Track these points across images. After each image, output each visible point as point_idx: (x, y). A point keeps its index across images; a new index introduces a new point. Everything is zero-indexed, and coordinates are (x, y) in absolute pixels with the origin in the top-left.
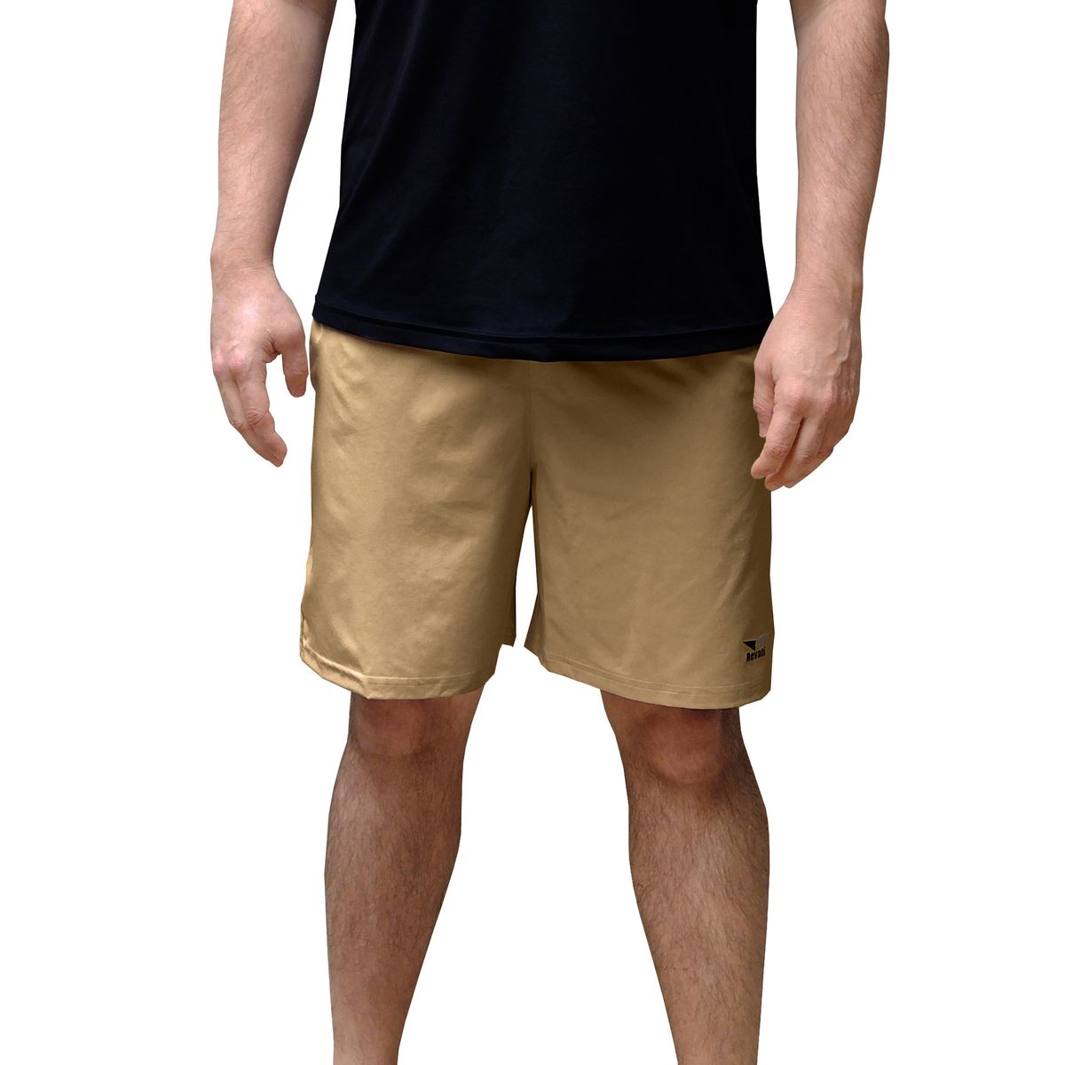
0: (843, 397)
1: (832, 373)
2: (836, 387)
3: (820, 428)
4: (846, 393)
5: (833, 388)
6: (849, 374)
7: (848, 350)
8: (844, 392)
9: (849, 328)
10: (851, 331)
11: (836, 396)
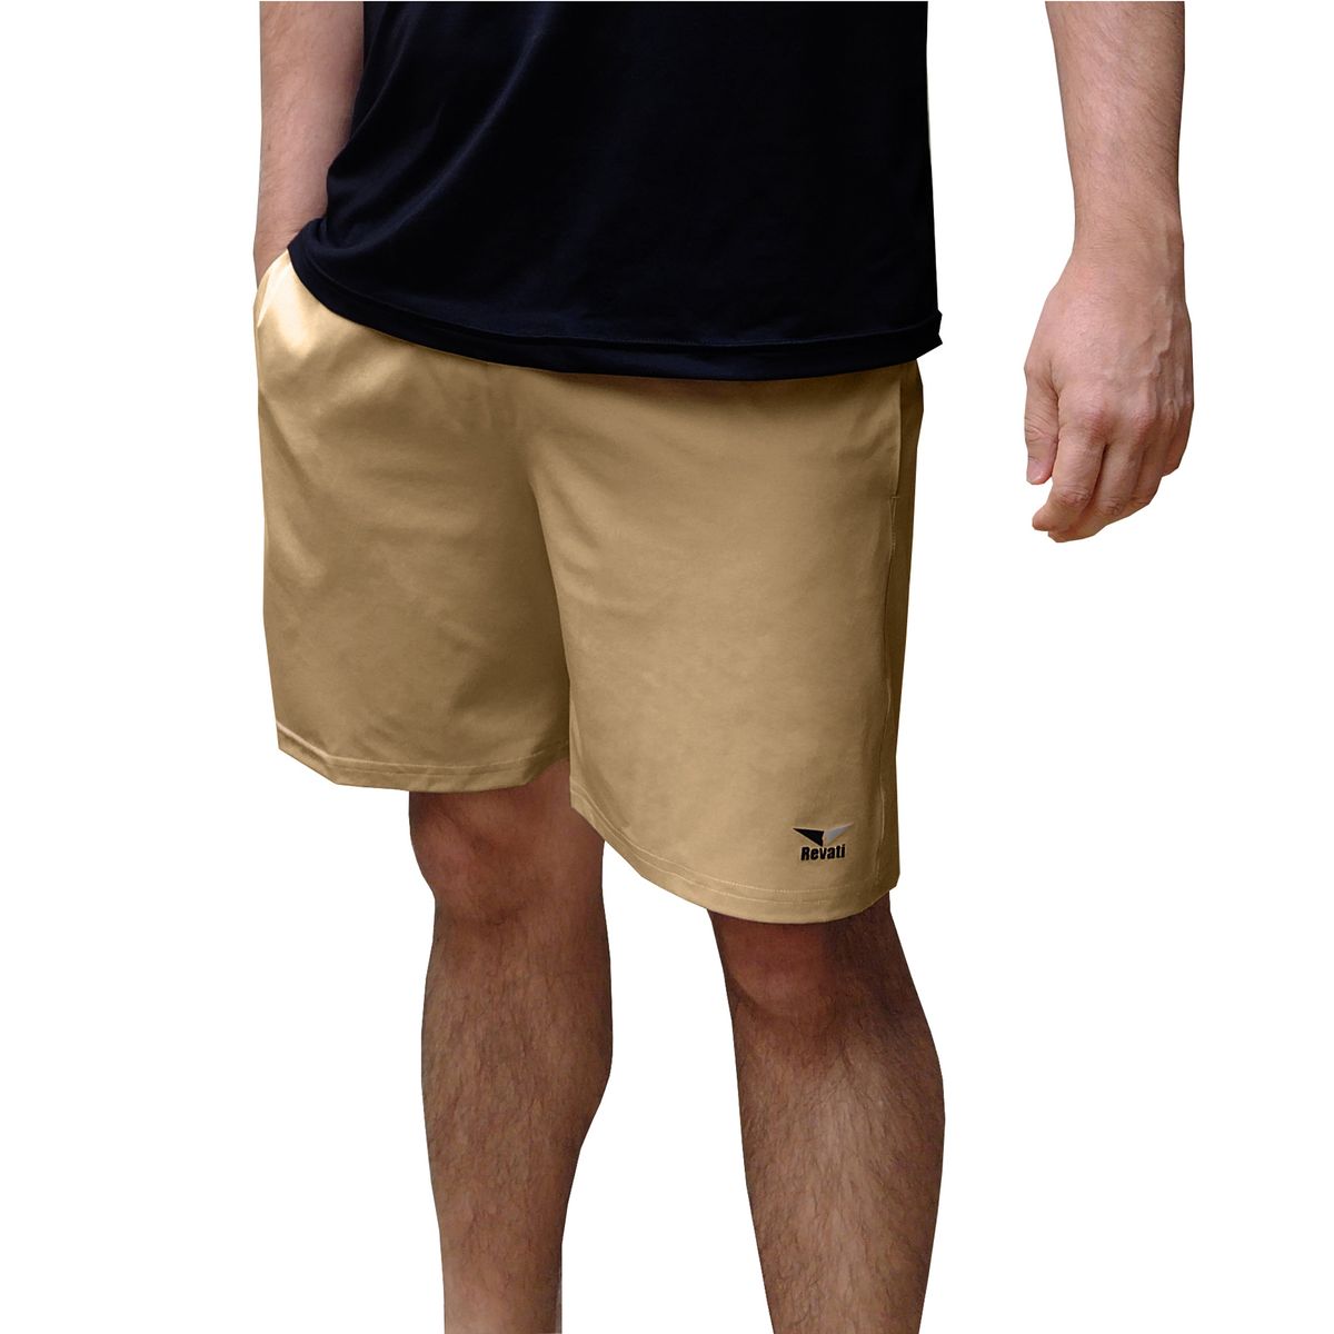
0: (1167, 409)
1: (1145, 372)
2: (1154, 394)
3: (1131, 459)
4: (1172, 403)
5: (1150, 396)
6: (1173, 372)
7: (1168, 335)
8: (1168, 401)
9: (1167, 300)
10: (1171, 306)
11: (1154, 408)
